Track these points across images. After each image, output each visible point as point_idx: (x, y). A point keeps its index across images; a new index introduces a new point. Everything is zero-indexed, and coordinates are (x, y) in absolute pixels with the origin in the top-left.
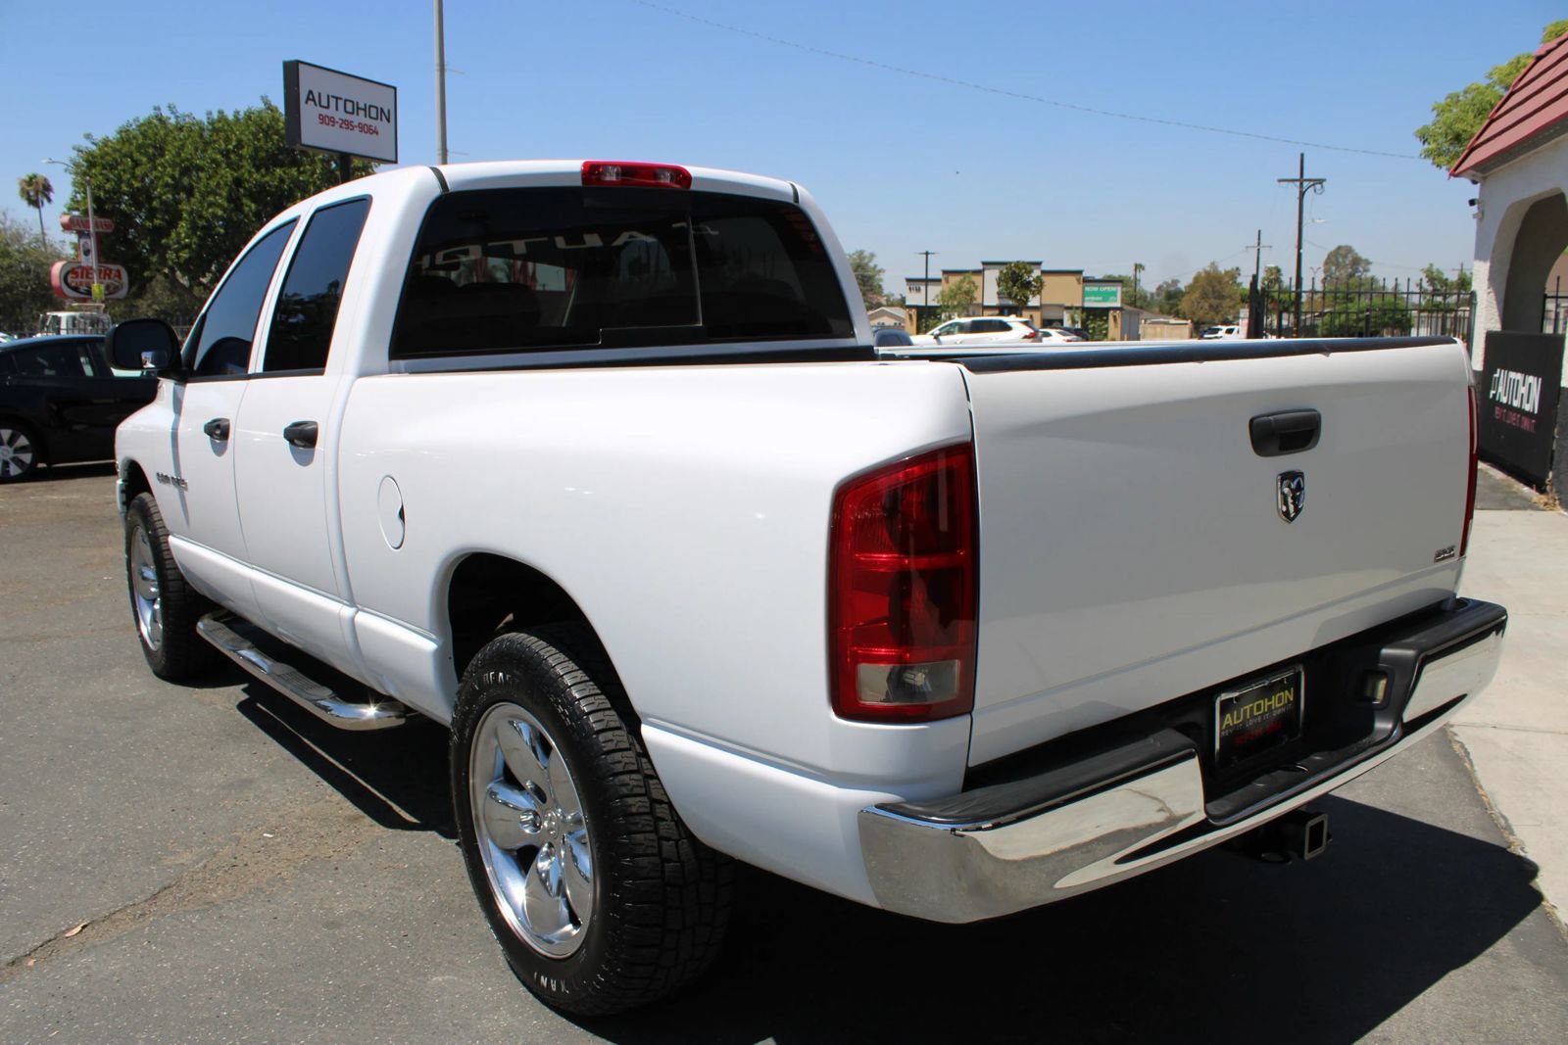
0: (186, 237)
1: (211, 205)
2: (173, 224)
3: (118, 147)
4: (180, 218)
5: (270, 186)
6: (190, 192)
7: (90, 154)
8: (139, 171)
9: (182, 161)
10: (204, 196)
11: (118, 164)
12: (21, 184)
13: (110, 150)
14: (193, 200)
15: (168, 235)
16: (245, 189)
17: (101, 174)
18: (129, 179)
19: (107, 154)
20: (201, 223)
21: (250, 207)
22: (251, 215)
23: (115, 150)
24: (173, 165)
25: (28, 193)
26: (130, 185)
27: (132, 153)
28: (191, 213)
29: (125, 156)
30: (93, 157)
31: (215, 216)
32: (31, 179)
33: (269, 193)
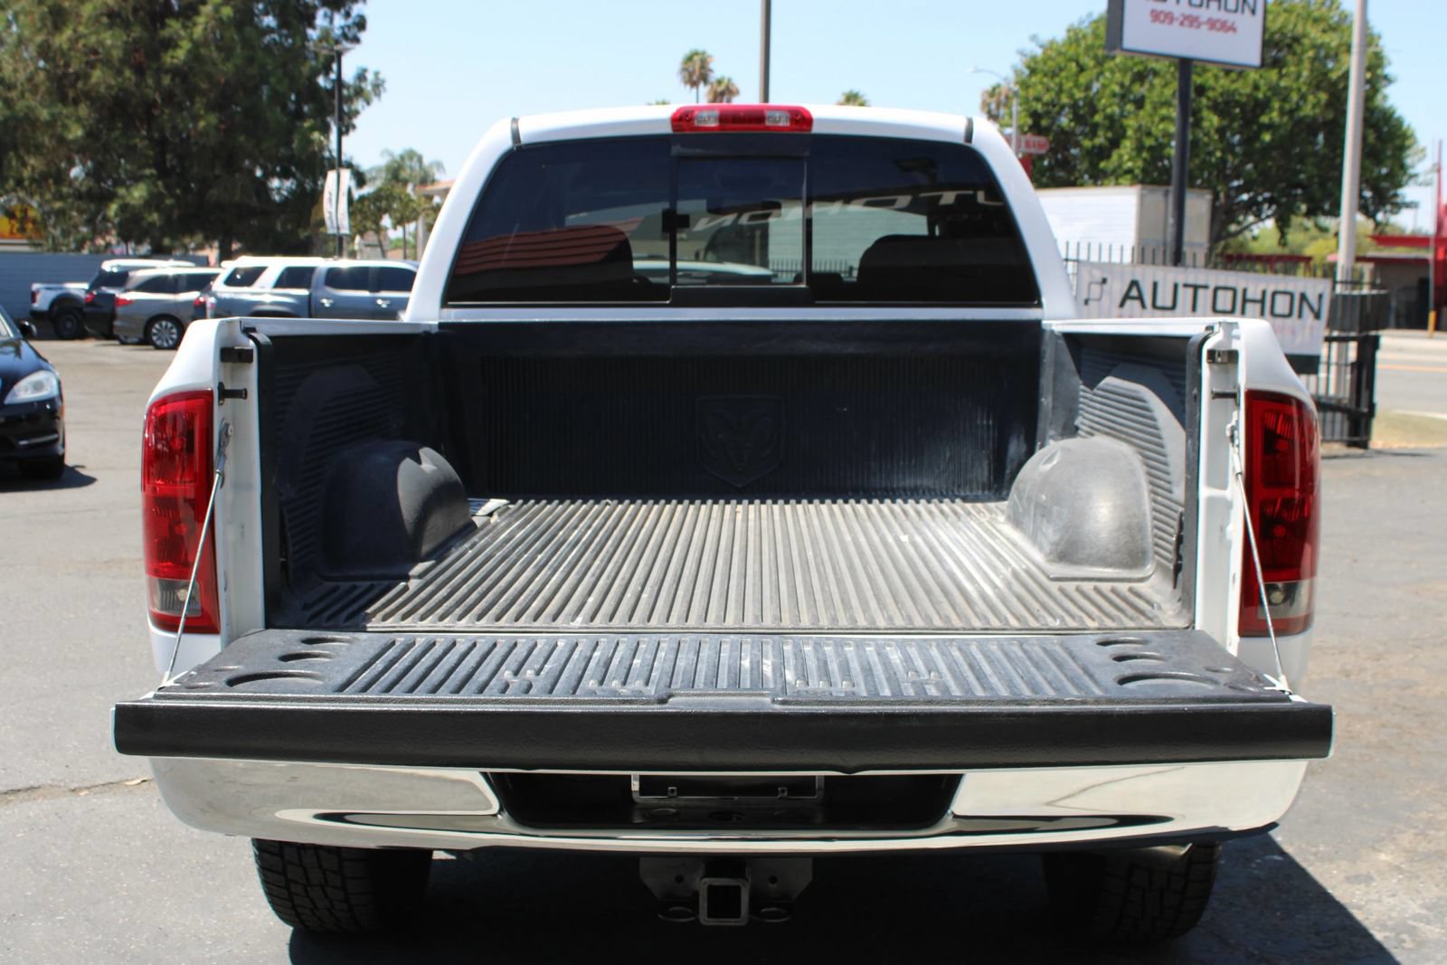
0: (1130, 160)
1: (1163, 119)
2: (1115, 143)
3: (1063, 50)
4: (1124, 136)
5: (1240, 95)
6: (1140, 103)
7: (1034, 59)
8: (1083, 79)
9: (1136, 64)
10: (1155, 109)
11: (1061, 70)
12: (983, 95)
13: (1053, 54)
14: (1142, 113)
15: (1108, 157)
16: (1209, 99)
17: (1041, 83)
18: (1071, 88)
19: (1050, 58)
20: (1149, 142)
21: (1211, 121)
22: (1212, 132)
23: (1060, 54)
24: (1124, 70)
25: (989, 105)
26: (1071, 96)
27: (1078, 55)
28: (1139, 129)
29: (1070, 60)
30: (1036, 62)
31: (1167, 135)
32: (994, 89)
33: (1238, 104)
